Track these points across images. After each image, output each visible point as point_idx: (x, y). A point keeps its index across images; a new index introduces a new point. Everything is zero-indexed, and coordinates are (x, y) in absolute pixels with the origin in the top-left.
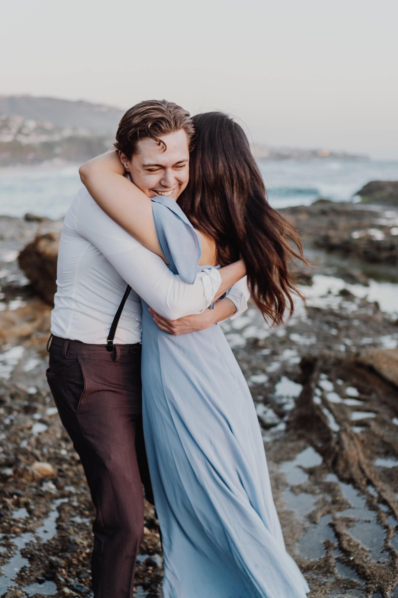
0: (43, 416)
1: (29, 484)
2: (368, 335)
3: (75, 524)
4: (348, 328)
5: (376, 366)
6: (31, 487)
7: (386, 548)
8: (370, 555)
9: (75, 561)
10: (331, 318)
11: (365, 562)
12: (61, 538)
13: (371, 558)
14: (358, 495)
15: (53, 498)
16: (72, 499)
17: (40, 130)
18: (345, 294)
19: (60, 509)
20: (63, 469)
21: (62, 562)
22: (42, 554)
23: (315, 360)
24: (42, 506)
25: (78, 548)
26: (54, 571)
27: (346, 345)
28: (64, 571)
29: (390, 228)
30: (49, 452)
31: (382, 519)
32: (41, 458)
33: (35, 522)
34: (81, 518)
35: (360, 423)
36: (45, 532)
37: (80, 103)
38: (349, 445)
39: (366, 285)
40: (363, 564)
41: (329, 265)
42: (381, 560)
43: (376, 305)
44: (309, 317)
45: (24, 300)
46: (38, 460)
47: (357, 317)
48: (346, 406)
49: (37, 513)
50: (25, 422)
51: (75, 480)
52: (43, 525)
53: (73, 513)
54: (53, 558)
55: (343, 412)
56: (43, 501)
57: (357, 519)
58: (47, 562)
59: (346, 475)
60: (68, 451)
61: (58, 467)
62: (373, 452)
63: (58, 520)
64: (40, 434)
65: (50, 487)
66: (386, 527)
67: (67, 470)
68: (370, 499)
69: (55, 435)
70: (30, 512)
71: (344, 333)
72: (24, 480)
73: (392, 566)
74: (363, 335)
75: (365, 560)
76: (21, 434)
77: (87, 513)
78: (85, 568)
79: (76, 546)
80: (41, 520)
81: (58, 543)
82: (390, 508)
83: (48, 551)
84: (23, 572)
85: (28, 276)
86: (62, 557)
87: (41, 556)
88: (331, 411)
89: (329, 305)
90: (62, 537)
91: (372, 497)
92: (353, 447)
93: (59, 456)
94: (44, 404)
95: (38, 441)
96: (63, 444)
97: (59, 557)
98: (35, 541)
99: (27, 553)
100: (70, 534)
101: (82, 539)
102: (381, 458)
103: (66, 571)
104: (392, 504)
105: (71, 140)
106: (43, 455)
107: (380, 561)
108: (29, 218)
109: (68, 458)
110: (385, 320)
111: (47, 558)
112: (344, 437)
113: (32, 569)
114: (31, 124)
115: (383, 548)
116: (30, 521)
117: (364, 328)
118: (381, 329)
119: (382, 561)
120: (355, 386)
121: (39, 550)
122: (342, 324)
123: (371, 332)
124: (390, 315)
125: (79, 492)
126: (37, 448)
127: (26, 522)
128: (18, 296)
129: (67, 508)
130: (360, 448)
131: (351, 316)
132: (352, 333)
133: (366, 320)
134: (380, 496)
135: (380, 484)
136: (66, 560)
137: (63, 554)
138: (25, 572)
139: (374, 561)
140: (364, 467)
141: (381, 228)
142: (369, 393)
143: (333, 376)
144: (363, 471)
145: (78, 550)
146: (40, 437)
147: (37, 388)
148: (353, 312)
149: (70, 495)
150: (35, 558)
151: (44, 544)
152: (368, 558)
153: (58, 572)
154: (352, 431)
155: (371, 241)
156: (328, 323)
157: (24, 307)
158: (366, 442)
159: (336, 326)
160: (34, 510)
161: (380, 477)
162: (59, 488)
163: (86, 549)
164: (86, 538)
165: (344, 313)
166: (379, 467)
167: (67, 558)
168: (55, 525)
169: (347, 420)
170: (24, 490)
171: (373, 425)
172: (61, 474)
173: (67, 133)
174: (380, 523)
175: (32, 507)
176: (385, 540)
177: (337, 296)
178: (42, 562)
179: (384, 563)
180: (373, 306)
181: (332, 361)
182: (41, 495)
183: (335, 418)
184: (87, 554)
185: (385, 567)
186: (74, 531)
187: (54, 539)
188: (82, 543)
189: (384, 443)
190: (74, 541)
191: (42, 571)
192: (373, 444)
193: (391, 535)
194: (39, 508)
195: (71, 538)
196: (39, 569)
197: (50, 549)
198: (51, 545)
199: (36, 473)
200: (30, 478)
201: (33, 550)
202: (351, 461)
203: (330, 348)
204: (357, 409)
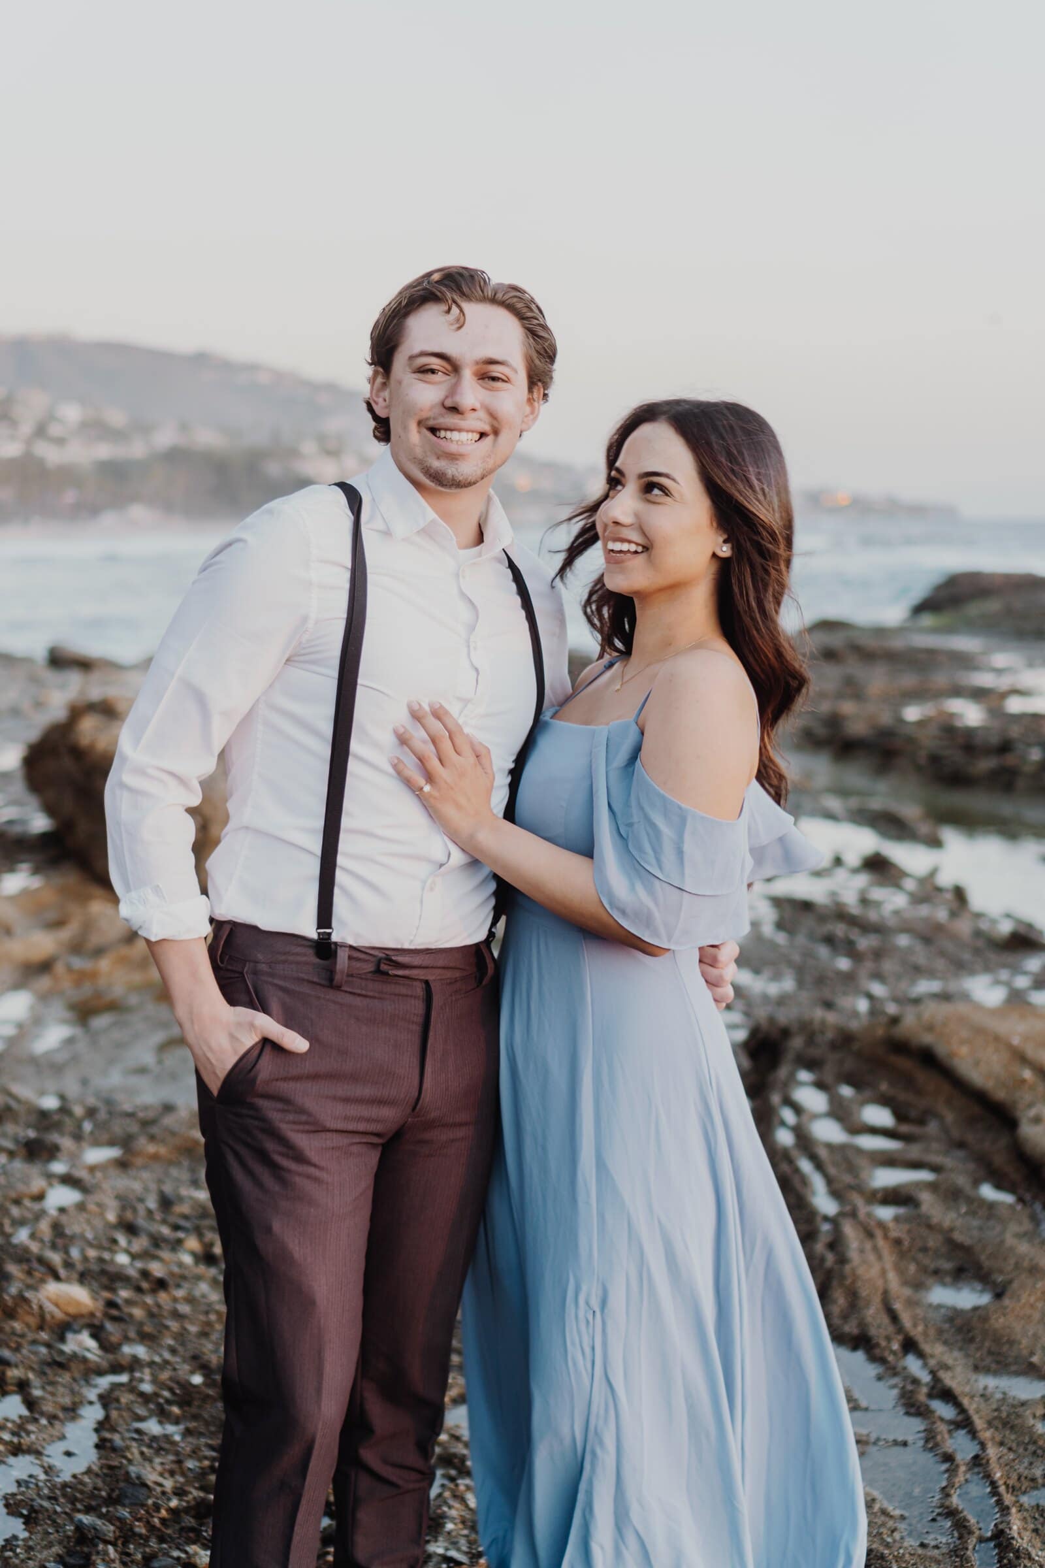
0: (73, 1166)
1: (31, 1336)
2: (931, 974)
3: (146, 1438)
4: (878, 954)
5: (941, 1050)
6: (34, 1342)
7: (946, 1511)
8: (902, 1526)
9: (140, 1529)
10: (840, 930)
11: (887, 1545)
12: (105, 1471)
13: (905, 1534)
14: (879, 1378)
15: (92, 1371)
16: (137, 1375)
17: (96, 429)
18: (877, 865)
19: (106, 1400)
20: (119, 1301)
21: (109, 1530)
22: (58, 1509)
23: (786, 1033)
24: (61, 1390)
25: (149, 1497)
26: (86, 1549)
27: (870, 997)
28: (111, 1549)
29: (1004, 695)
30: (85, 1259)
31: (939, 1438)
32: (62, 1272)
33: (42, 1429)
34: (160, 1422)
35: (893, 1197)
36: (68, 1454)
37: (201, 359)
38: (862, 1251)
39: (935, 843)
40: (881, 1549)
41: (842, 792)
42: (930, 1540)
43: (959, 894)
44: (780, 925)
45: (36, 871)
46: (57, 1278)
47: (906, 928)
48: (859, 1151)
49: (48, 1407)
50: (26, 1181)
51: (148, 1329)
52: (63, 1437)
53: (141, 1411)
54: (86, 1519)
55: (852, 1169)
56: (65, 1378)
57: (873, 1437)
58: (70, 1528)
59: (851, 1328)
60: (134, 1257)
61: (106, 1295)
62: (924, 1270)
63: (101, 1427)
64: (62, 1210)
65: (82, 1343)
66: (948, 1458)
67: (128, 1302)
68: (909, 1387)
69: (102, 1215)
70: (30, 1403)
71: (869, 965)
72: (17, 1326)
73: (957, 1556)
74: (918, 971)
75: (889, 1540)
76: (15, 1211)
77: (176, 1410)
78: (165, 1546)
79: (144, 1491)
80: (57, 1423)
81: (100, 1483)
82: (962, 1410)
83: (73, 1501)
84: (7, 1551)
85: (50, 809)
86: (108, 1518)
87: (55, 1512)
88: (819, 1166)
89: (833, 894)
90: (111, 1468)
91: (916, 1381)
92: (871, 1257)
93: (110, 1269)
94: (78, 1137)
95: (57, 1228)
96: (122, 1240)
97: (101, 1516)
98: (42, 1477)
99: (19, 1504)
100: (130, 1461)
101: (161, 1475)
102: (944, 1285)
103: (116, 1551)
104: (965, 1402)
105: (175, 457)
106: (68, 1265)
107: (926, 1541)
108: (58, 660)
109: (132, 1273)
110: (978, 933)
111: (71, 1519)
112: (849, 1230)
113: (31, 1543)
114: (72, 413)
115: (938, 1511)
116: (31, 1427)
117: (921, 956)
118: (967, 956)
119: (933, 1543)
120: (884, 1101)
121: (52, 1498)
122: (864, 943)
123: (940, 964)
124: (994, 922)
125: (157, 1359)
126: (54, 1247)
127: (20, 1428)
128: (22, 861)
129: (125, 1398)
130: (889, 1258)
131: (892, 922)
132: (889, 966)
133: (929, 935)
134: (936, 1379)
135: (937, 1350)
136: (118, 1524)
137: (111, 1509)
138: (14, 1551)
139: (911, 1543)
140: (898, 1306)
141: (978, 694)
142: (921, 1122)
143: (829, 1077)
144: (894, 1317)
145: (150, 1502)
146: (64, 1219)
147: (62, 1097)
148: (896, 913)
149: (134, 1364)
150: (40, 1516)
151: (65, 1485)
152: (897, 1535)
153: (98, 1553)
154: (869, 1215)
155: (950, 730)
156: (830, 940)
157: (37, 890)
158: (906, 1243)
159: (850, 949)
160: (42, 1398)
161: (940, 1332)
162: (106, 1346)
163: (169, 1499)
164: (172, 1473)
165: (873, 916)
166: (939, 1306)
167: (121, 1520)
168: (94, 1438)
169: (859, 1188)
170: (17, 1349)
171: (926, 1197)
172: (114, 1312)
173: (165, 438)
174: (931, 1449)
175: (37, 1393)
176: (943, 1489)
177: (855, 871)
178: (58, 1527)
179: (936, 1547)
180: (949, 896)
181: (830, 1035)
182: (60, 1364)
183: (829, 1181)
184: (170, 1510)
185: (940, 1558)
186: (142, 1453)
187: (89, 1471)
188: (160, 1485)
189: (954, 1247)
190: (139, 1477)
191: (57, 1549)
192: (925, 1249)
193: (960, 1478)
194: (53, 1394)
195: (133, 1470)
196: (50, 1545)
197: (78, 1495)
198: (80, 1487)
199: (49, 1307)
200: (33, 1321)
201: (35, 1497)
202: (864, 1293)
203: (828, 1005)
204: (889, 1161)
